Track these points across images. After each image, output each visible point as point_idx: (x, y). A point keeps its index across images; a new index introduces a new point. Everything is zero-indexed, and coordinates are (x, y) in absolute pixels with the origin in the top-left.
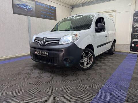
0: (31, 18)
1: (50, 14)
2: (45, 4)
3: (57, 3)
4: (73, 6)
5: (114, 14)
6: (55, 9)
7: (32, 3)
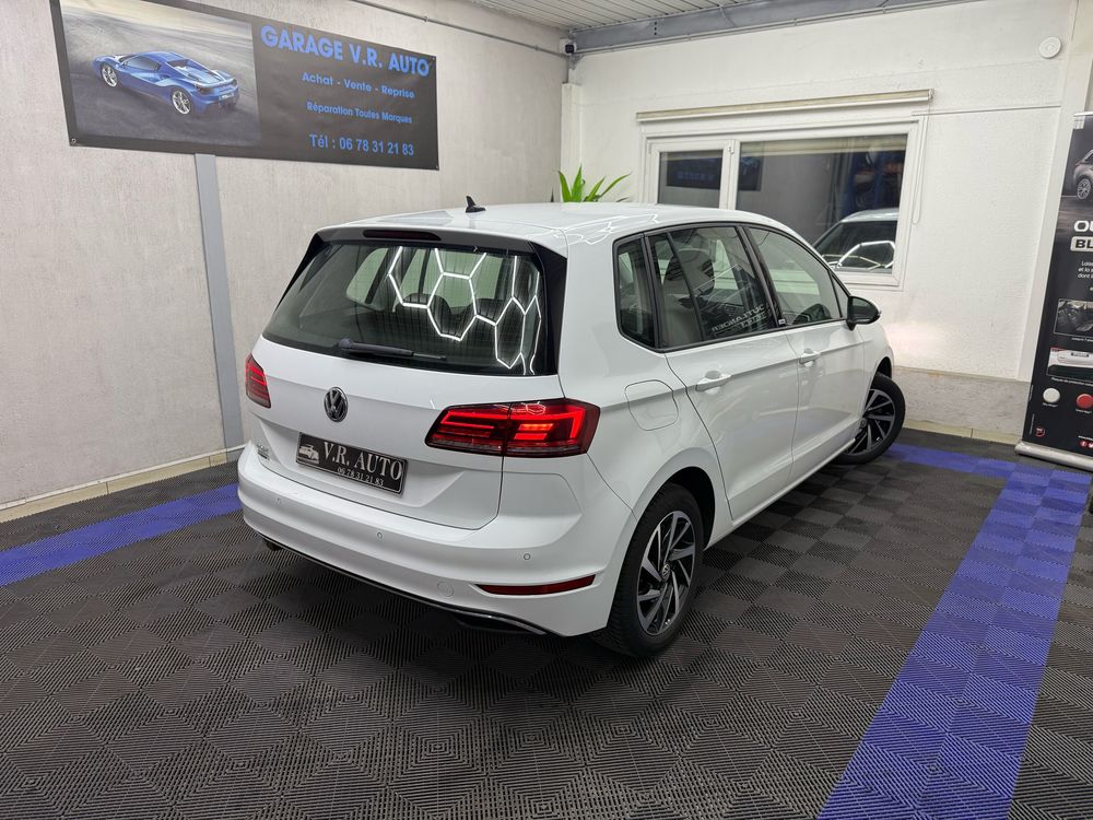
1: (386, 116)
2: (339, 38)
3: (442, 21)
4: (574, 34)
5: (917, 122)
6: (427, 72)
7: (226, 38)
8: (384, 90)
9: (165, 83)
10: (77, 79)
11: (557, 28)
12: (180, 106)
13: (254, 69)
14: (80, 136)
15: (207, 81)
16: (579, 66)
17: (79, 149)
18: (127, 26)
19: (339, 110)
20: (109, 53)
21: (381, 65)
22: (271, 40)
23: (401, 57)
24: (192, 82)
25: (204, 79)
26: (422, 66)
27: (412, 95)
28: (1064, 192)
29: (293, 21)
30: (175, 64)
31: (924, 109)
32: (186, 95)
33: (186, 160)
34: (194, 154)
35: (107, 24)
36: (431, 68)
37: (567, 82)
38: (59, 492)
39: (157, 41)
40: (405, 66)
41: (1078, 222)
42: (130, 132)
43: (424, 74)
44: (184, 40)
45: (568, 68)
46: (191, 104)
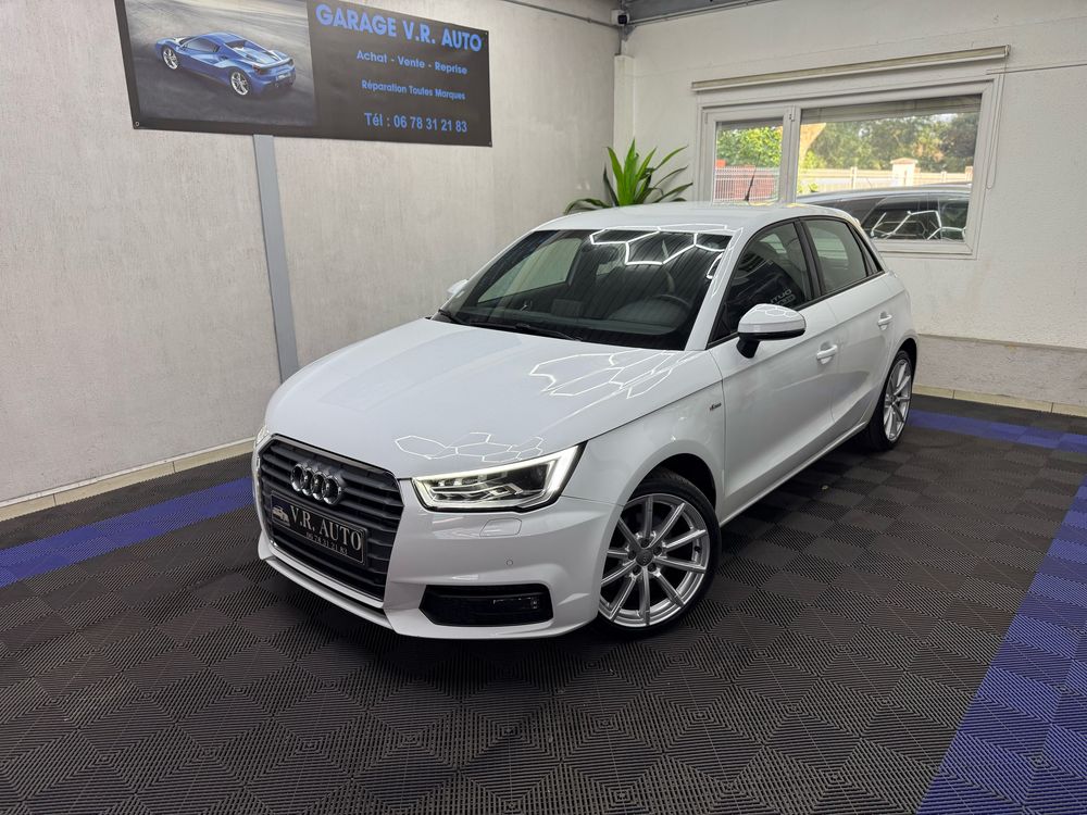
0: (283, 144)
1: (439, 93)
5: (992, 81)
6: (479, 48)
7: (284, 18)
8: (438, 66)
9: (224, 64)
10: (140, 62)
12: (239, 86)
13: (309, 48)
14: (144, 119)
15: (264, 61)
16: (632, 37)
17: (140, 131)
18: (187, 9)
19: (393, 88)
20: (170, 35)
21: (434, 41)
22: (326, 19)
23: (454, 32)
24: (251, 63)
25: (261, 60)
26: (475, 41)
27: (464, 71)
30: (233, 44)
31: (999, 67)
32: (244, 76)
33: (245, 141)
34: (252, 135)
35: (167, 6)
36: (482, 46)
37: (619, 53)
39: (216, 22)
40: (457, 42)
42: (192, 114)
43: (476, 49)
44: (241, 20)
45: (620, 39)
46: (249, 85)
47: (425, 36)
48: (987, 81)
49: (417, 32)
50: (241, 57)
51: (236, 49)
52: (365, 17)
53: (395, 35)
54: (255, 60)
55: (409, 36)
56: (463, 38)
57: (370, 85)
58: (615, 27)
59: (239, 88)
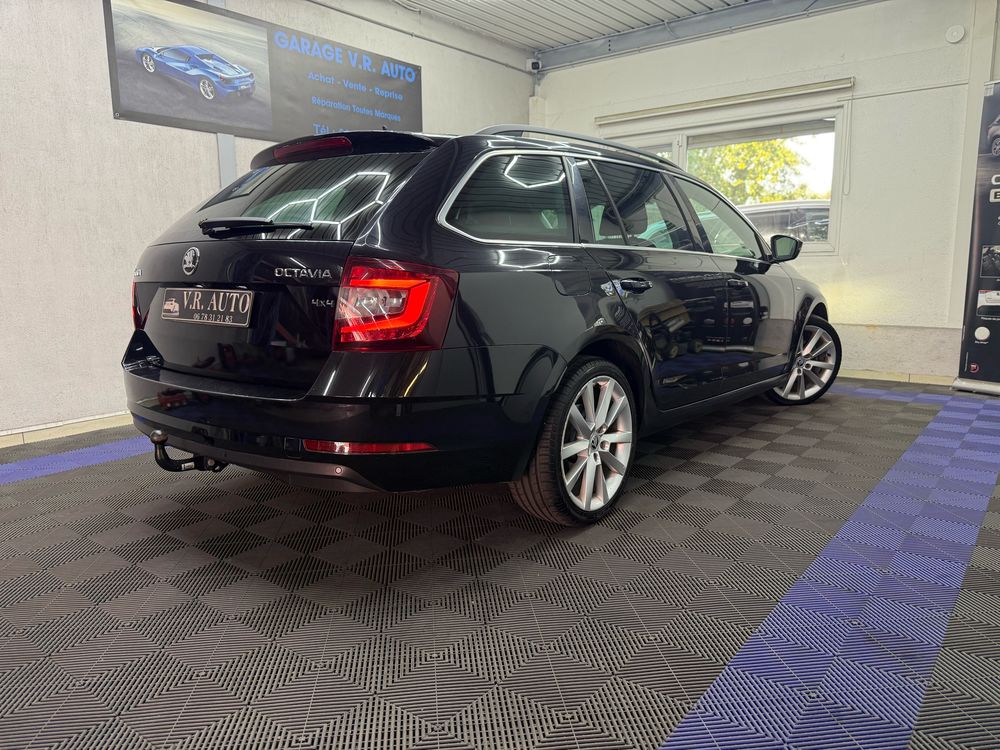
1: (378, 114)
2: (339, 45)
3: (427, 37)
4: (540, 56)
5: (842, 107)
6: (413, 78)
7: (245, 39)
8: (377, 91)
9: (194, 72)
10: (121, 63)
11: (524, 50)
12: (206, 91)
13: (268, 66)
14: (122, 113)
15: (229, 73)
16: (544, 81)
17: (121, 122)
18: (165, 24)
19: (339, 105)
20: (149, 44)
21: (374, 70)
22: (283, 43)
23: (392, 64)
24: (219, 74)
25: (227, 72)
26: (410, 73)
27: (401, 98)
28: (981, 151)
29: (301, 29)
30: (203, 57)
31: (847, 95)
32: (211, 83)
33: (209, 138)
34: (215, 133)
35: (148, 20)
36: (416, 76)
37: (533, 95)
38: (92, 418)
39: (188, 37)
40: (395, 73)
41: (995, 177)
42: (165, 111)
43: (411, 80)
44: (211, 38)
45: (534, 84)
46: (215, 91)
47: (367, 66)
48: (838, 107)
49: (360, 61)
50: (208, 67)
51: (205, 61)
52: (316, 44)
53: (341, 62)
54: (221, 71)
55: (354, 64)
56: (399, 70)
57: (319, 101)
58: (530, 73)
59: (206, 93)
